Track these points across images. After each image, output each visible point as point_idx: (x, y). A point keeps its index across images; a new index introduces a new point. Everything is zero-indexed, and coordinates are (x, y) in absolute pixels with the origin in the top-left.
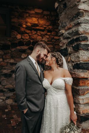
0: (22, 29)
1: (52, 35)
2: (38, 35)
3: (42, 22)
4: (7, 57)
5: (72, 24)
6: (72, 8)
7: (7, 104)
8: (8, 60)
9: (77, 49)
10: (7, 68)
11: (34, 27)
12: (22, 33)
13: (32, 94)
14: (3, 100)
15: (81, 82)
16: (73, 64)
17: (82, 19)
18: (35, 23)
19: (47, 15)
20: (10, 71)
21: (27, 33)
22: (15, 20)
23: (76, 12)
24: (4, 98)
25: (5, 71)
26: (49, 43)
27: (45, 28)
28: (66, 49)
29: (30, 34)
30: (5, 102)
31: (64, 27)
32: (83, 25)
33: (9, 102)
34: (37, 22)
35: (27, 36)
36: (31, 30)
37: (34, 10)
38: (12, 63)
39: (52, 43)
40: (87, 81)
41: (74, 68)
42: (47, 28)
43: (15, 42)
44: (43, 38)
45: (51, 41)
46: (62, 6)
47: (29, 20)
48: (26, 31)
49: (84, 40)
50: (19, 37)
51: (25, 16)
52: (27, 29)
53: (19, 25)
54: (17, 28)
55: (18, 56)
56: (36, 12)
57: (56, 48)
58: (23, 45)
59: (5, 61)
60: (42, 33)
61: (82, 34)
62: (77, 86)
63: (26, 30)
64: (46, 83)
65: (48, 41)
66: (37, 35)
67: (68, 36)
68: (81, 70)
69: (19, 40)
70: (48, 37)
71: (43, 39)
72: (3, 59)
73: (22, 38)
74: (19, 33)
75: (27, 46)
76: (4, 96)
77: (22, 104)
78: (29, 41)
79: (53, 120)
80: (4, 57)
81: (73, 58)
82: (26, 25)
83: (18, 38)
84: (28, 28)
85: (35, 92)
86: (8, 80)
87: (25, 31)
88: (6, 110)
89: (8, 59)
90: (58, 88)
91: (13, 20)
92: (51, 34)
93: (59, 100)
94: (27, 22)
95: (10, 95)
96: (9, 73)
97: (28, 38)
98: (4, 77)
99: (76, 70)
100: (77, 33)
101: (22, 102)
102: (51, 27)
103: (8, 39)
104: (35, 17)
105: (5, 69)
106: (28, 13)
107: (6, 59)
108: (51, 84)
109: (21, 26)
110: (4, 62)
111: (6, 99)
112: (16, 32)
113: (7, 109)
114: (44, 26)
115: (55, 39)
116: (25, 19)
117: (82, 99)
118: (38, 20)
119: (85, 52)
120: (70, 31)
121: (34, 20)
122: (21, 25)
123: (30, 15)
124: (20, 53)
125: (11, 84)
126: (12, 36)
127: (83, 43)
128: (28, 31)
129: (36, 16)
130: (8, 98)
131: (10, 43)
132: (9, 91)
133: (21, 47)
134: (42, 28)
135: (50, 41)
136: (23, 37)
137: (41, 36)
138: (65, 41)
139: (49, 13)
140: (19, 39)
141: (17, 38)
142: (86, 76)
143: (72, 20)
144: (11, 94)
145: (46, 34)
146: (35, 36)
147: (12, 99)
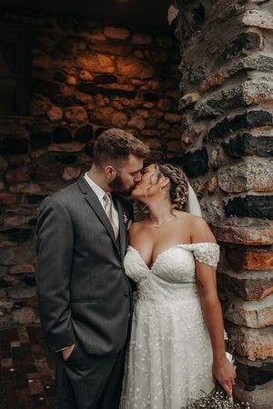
0: (67, 91)
1: (159, 110)
2: (115, 109)
3: (126, 68)
4: (19, 177)
5: (223, 72)
6: (223, 21)
7: (18, 324)
8: (20, 186)
9: (237, 152)
10: (16, 211)
11: (101, 85)
12: (66, 103)
13: (89, 299)
14: (5, 311)
15: (250, 256)
16: (226, 200)
17: (254, 57)
18: (105, 70)
19: (143, 48)
20: (26, 220)
21: (82, 104)
22: (44, 62)
23: (235, 36)
24: (9, 305)
25: (11, 222)
26: (149, 132)
27: (137, 87)
28: (203, 153)
29: (90, 107)
30: (12, 319)
31: (195, 84)
32: (257, 77)
33: (24, 316)
34: (111, 70)
35: (81, 112)
36: (93, 93)
37: (102, 32)
38: (34, 195)
39: (157, 133)
40: (269, 255)
41: (228, 215)
42: (143, 87)
43: (45, 130)
44: (129, 118)
45: (154, 128)
46: (190, 16)
47: (88, 63)
48: (78, 97)
49: (259, 125)
50: (55, 113)
51: (75, 50)
52: (81, 91)
53: (56, 79)
54: (50, 88)
55: (51, 174)
56: (108, 38)
57: (170, 149)
58: (68, 139)
59: (11, 189)
60: (127, 102)
61: (254, 104)
62: (238, 270)
63: (77, 93)
64: (134, 261)
65: (146, 128)
66: (112, 110)
67: (210, 110)
68: (251, 221)
69: (57, 125)
70: (145, 114)
71: (131, 123)
72: (7, 184)
73: (64, 118)
74: (56, 103)
75: (82, 143)
76: (8, 299)
77: (58, 330)
78: (88, 127)
79: (157, 382)
80: (8, 176)
81: (224, 180)
82: (79, 79)
83: (52, 119)
84: (83, 86)
85: (99, 293)
86: (20, 248)
87: (74, 97)
88: (15, 344)
89: (21, 182)
90: (171, 279)
91: (36, 62)
92: (155, 106)
93: (176, 318)
94: (80, 69)
95: (28, 296)
96: (23, 227)
97: (82, 117)
98: (10, 240)
99: (235, 220)
100: (238, 101)
101: (58, 324)
102: (154, 84)
103: (23, 122)
104: (108, 54)
105: (12, 214)
106: (84, 39)
107: (16, 183)
108: (150, 265)
109: (62, 82)
110: (9, 192)
111: (14, 308)
112: (47, 101)
113: (17, 339)
114: (134, 81)
115: (168, 122)
116: (75, 58)
117: (254, 312)
118: (115, 64)
119: (264, 162)
120: (216, 96)
121: (104, 63)
122: (62, 78)
123: (91, 47)
124: (59, 164)
125: (29, 261)
126: (35, 113)
127: (256, 133)
128: (84, 98)
129: (111, 51)
130: (21, 304)
131: (27, 135)
132: (23, 284)
133: (63, 146)
134: (125, 87)
135: (151, 128)
136: (68, 115)
137: (123, 111)
138: (201, 128)
139: (148, 40)
140: (55, 121)
141: (49, 119)
142: (265, 240)
143: (222, 60)
144: (29, 293)
145: (141, 107)
146: (106, 112)
147: (34, 307)
